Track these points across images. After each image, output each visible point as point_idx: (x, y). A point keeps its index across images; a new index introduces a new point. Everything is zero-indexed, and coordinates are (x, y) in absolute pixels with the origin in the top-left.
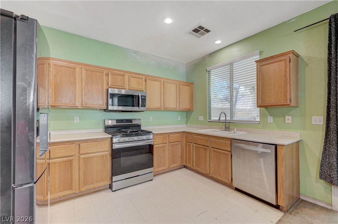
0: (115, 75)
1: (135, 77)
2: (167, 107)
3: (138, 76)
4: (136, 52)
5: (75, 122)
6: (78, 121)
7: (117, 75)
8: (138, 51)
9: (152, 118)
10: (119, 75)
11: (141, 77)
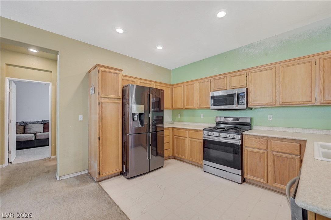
0: (217, 80)
1: (235, 76)
2: (286, 101)
3: (239, 73)
4: (248, 47)
5: (201, 118)
6: (203, 118)
7: (219, 79)
8: (251, 44)
9: (272, 116)
10: (220, 79)
11: (241, 73)
